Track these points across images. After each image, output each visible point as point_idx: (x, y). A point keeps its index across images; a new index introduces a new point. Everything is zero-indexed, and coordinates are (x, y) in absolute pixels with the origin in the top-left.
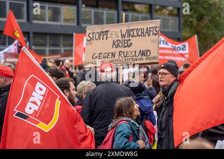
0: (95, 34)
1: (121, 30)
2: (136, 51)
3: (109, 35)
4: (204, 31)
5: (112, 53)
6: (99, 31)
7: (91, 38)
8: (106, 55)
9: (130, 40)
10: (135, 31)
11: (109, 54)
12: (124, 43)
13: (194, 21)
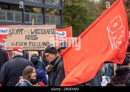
0: (14, 31)
1: (31, 29)
2: (40, 42)
3: (23, 32)
4: (77, 24)
5: (25, 43)
6: (17, 29)
7: (11, 33)
8: (21, 43)
9: (37, 35)
10: (40, 31)
11: (23, 43)
12: (33, 37)
13: (70, 18)
